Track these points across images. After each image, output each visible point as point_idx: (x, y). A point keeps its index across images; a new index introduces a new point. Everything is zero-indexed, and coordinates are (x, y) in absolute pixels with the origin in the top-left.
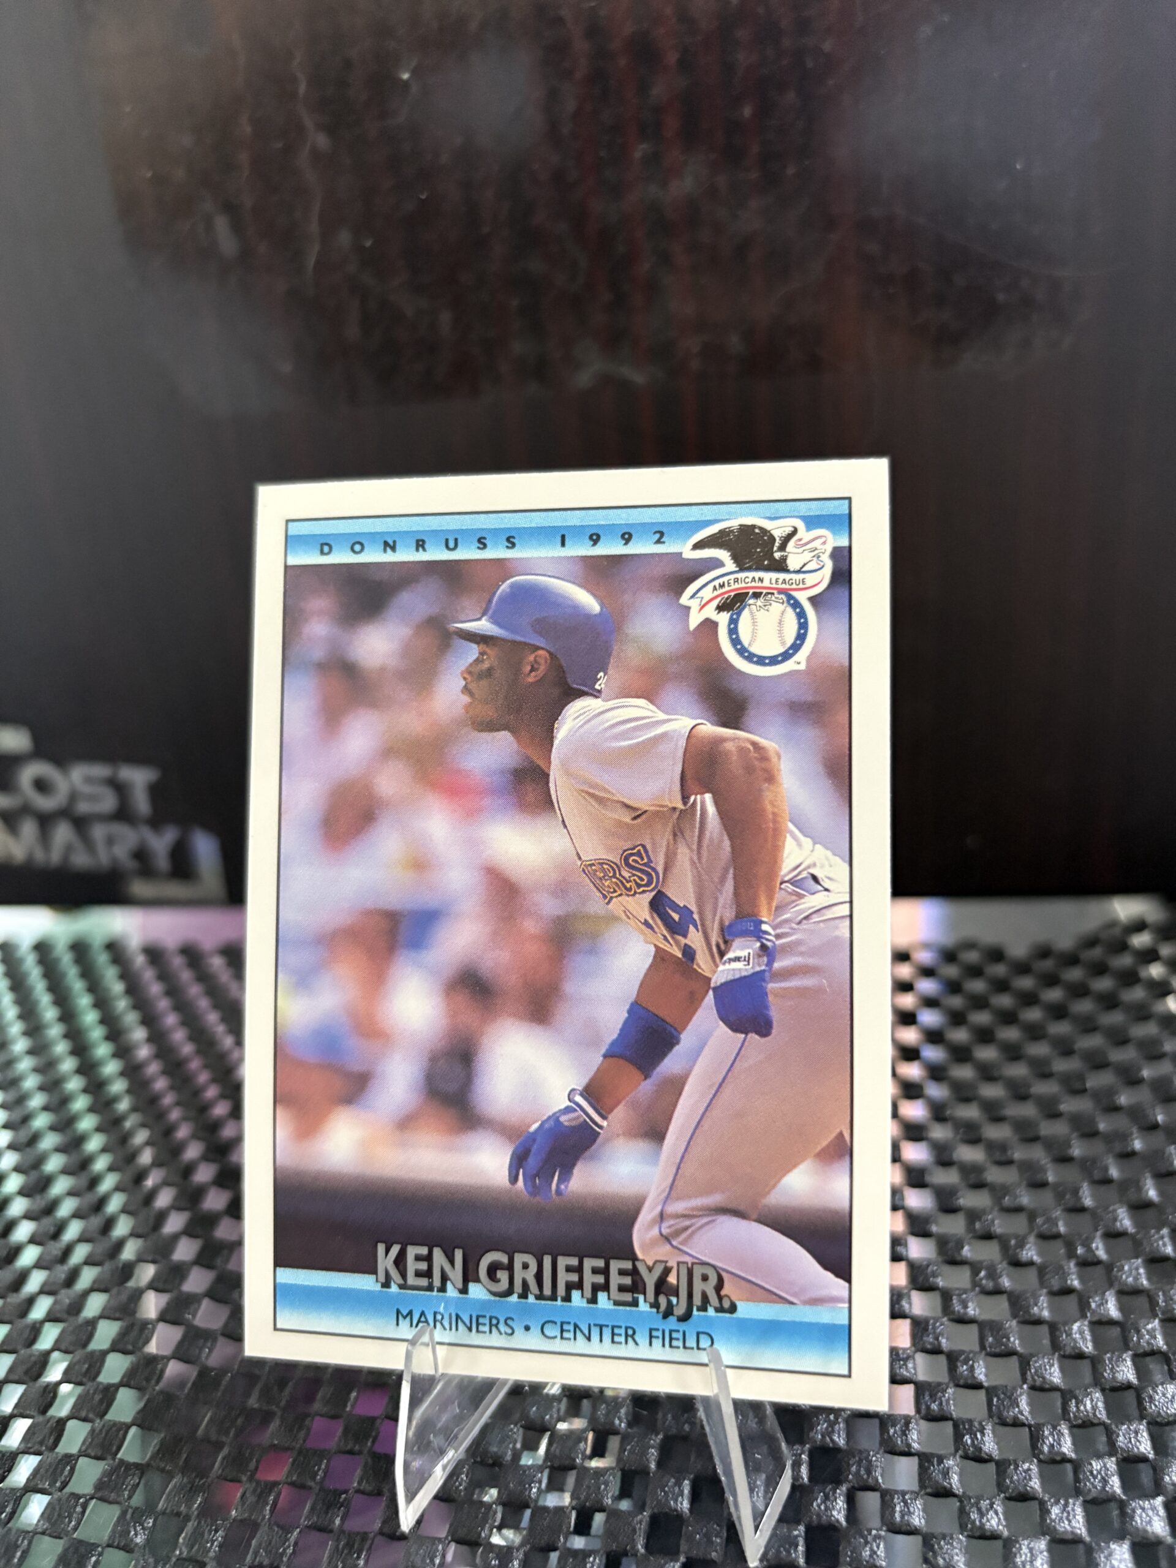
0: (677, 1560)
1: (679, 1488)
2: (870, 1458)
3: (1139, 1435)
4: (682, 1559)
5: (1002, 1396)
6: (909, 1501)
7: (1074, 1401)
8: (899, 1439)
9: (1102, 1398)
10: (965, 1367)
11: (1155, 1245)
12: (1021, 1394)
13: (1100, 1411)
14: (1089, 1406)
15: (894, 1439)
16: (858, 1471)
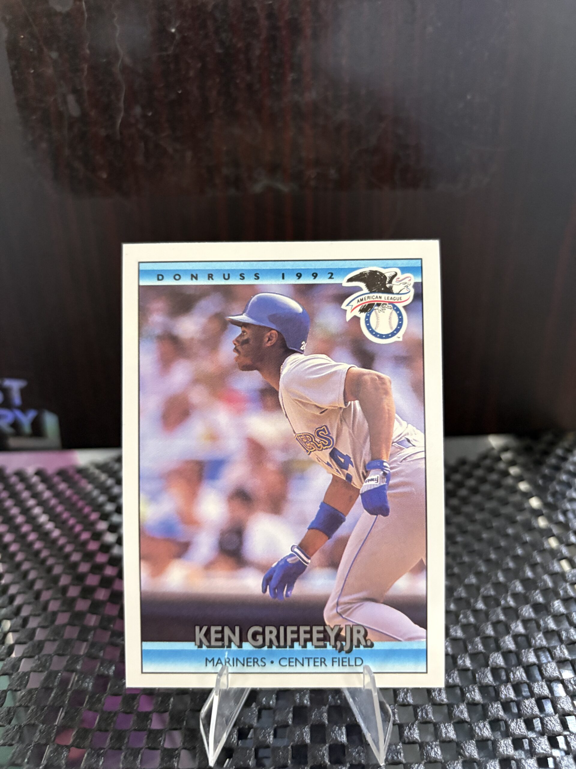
0: (346, 766)
1: (341, 731)
2: (426, 708)
3: (543, 687)
4: (348, 765)
5: (480, 673)
6: (448, 727)
7: (512, 673)
8: (438, 698)
9: (523, 670)
10: (461, 661)
11: (535, 598)
12: (487, 672)
13: (524, 677)
14: (519, 675)
15: (436, 698)
16: (422, 714)
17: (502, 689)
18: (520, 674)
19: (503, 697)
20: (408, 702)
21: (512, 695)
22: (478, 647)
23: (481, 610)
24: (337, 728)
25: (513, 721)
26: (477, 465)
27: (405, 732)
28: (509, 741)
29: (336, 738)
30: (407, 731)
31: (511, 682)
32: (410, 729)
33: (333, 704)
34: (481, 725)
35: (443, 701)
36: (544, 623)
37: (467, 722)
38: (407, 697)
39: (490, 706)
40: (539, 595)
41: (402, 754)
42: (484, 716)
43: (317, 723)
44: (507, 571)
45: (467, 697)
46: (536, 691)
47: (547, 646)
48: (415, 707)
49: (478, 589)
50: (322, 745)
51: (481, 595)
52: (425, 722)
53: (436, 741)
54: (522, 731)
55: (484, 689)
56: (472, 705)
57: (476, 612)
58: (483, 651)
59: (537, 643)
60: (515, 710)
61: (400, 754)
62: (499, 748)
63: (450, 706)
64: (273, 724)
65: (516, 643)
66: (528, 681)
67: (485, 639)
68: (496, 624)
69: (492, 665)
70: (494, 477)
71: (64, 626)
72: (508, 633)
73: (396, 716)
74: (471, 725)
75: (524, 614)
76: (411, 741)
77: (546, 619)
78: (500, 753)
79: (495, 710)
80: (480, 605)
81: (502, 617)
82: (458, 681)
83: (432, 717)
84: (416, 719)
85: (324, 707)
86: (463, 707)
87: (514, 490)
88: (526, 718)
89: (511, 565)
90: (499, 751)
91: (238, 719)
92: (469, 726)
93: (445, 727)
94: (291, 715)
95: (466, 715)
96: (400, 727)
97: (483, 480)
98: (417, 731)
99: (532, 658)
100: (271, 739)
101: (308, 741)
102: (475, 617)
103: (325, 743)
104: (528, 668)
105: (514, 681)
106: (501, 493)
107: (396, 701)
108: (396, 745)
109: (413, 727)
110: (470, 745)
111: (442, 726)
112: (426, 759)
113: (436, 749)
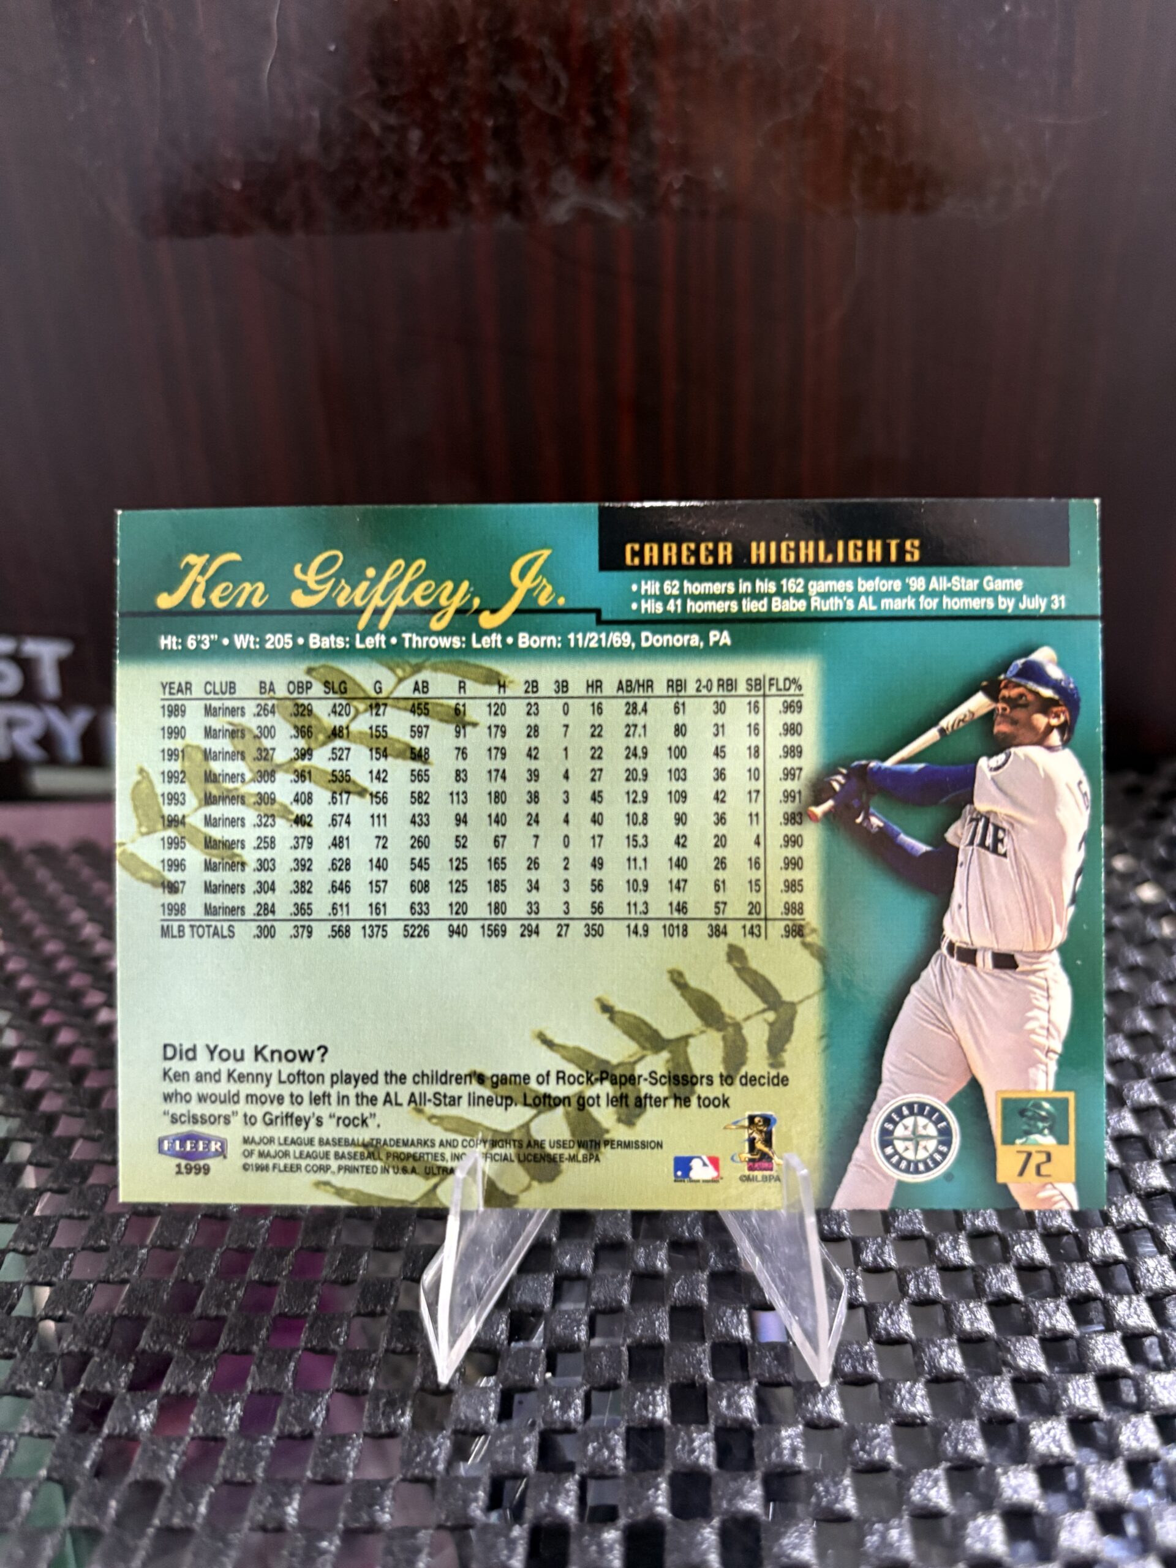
0: (749, 1385)
1: (738, 1317)
2: (926, 1273)
4: (754, 1383)
6: (975, 1310)
7: (1113, 1207)
13: (1140, 1215)
16: (917, 1285)
18: (1132, 1210)
19: (1097, 1252)
20: (884, 1261)
21: (1116, 1249)
24: (729, 1311)
27: (881, 1319)
29: (727, 1329)
41: (875, 1363)
42: (1056, 1291)
43: (684, 1304)
45: (1016, 1253)
48: (901, 1273)
50: (696, 1343)
52: (924, 1303)
53: (949, 1337)
54: (1142, 1319)
55: (1052, 1238)
56: (1028, 1270)
59: (1168, 1151)
60: (1125, 1282)
61: (871, 1362)
62: (1094, 1352)
64: (588, 1304)
65: (1122, 1152)
66: (1150, 1224)
73: (860, 1289)
74: (1026, 1307)
76: (895, 1337)
78: (1096, 1363)
79: (1081, 1278)
82: (993, 1222)
83: (940, 1290)
84: (904, 1293)
85: (700, 1274)
86: (1008, 1271)
90: (1094, 1358)
91: (509, 1293)
92: (1023, 1309)
93: (969, 1308)
94: (626, 1287)
95: (1014, 1287)
96: (869, 1311)
98: (907, 1318)
99: (1158, 1179)
100: (581, 1334)
101: (665, 1337)
103: (702, 1339)
104: (1149, 1199)
107: (858, 1261)
108: (861, 1343)
109: (898, 1308)
110: (1027, 1346)
111: (962, 1308)
112: (930, 1373)
113: (950, 1352)
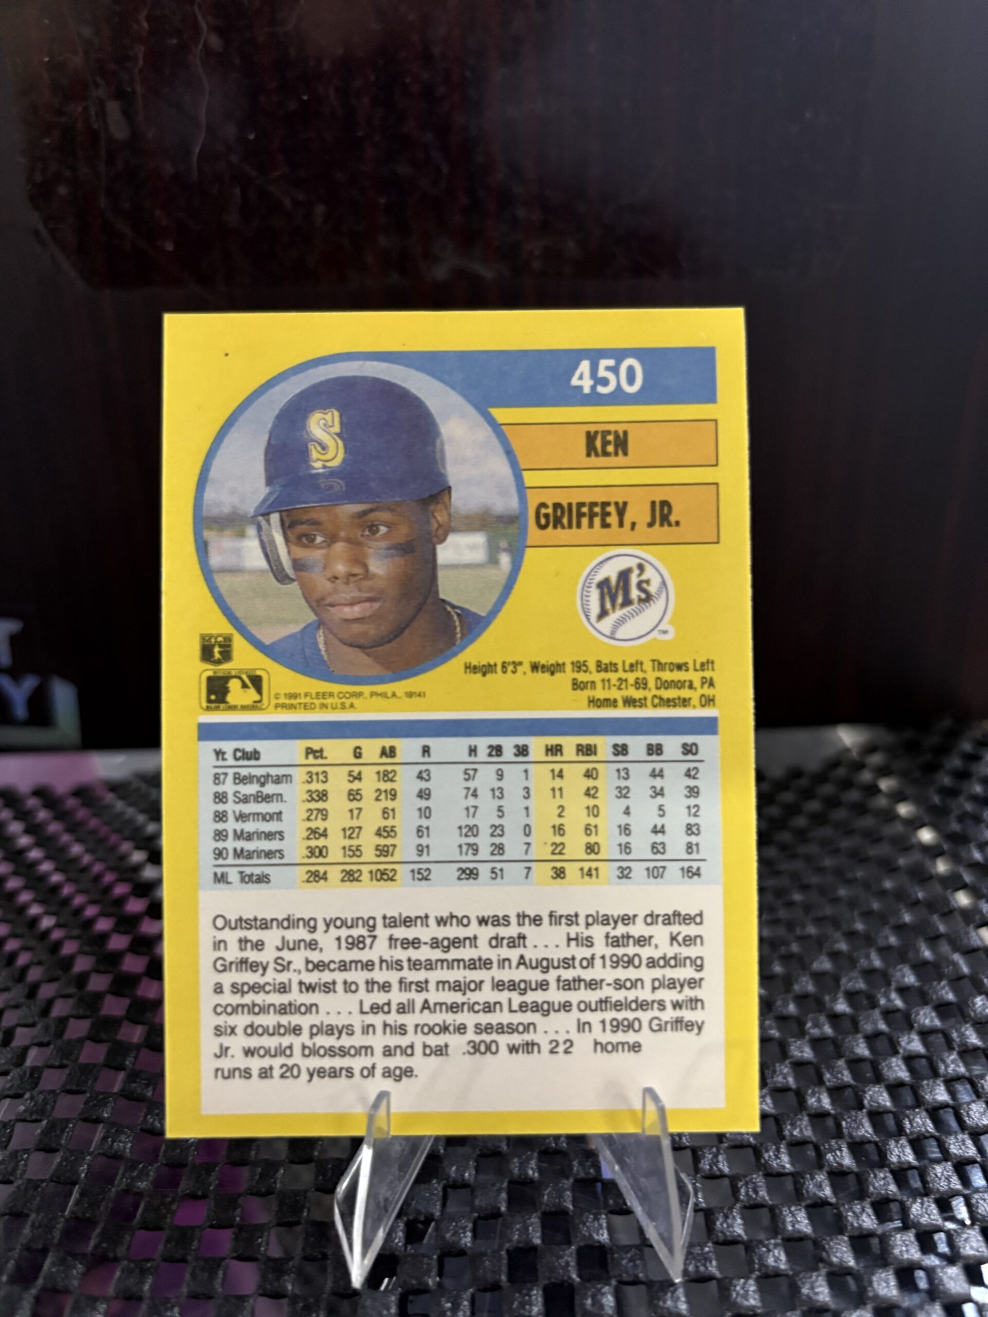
1: (598, 1222)
2: (754, 1180)
7: (907, 1120)
8: (774, 1162)
9: (927, 1116)
12: (863, 1118)
13: (929, 1126)
14: (921, 1124)
15: (771, 1163)
17: (892, 1146)
18: (921, 1122)
19: (894, 1159)
20: (720, 1170)
21: (909, 1157)
22: (843, 1075)
23: (844, 1015)
24: (591, 1216)
25: (914, 1201)
26: (821, 778)
27: (718, 1223)
28: (910, 1236)
29: (591, 1236)
30: (721, 1220)
31: (906, 1135)
32: (726, 1217)
33: (582, 1175)
34: (857, 1208)
35: (784, 1167)
36: (958, 1037)
37: (830, 1204)
38: (718, 1161)
39: (872, 1176)
40: (947, 988)
41: (714, 1263)
42: (861, 1194)
43: (553, 1209)
44: (884, 951)
45: (828, 1161)
46: (954, 1149)
47: (967, 1074)
48: (734, 1180)
49: (837, 979)
50: (564, 1247)
51: (842, 988)
52: (753, 1207)
53: (775, 1237)
54: (932, 1217)
55: (857, 1147)
56: (837, 1175)
57: (834, 1018)
58: (852, 1082)
59: (950, 1070)
60: (916, 1184)
61: (711, 1262)
62: (893, 1248)
63: (797, 1178)
64: (472, 1211)
65: (911, 1070)
66: (937, 1134)
67: (855, 1063)
68: (872, 1038)
69: (871, 1106)
70: (854, 796)
71: (81, 1041)
72: (896, 1053)
73: (700, 1195)
74: (838, 1209)
75: (922, 1021)
76: (730, 1238)
77: (963, 1029)
78: (896, 1258)
79: (882, 1183)
80: (842, 1006)
81: (882, 1026)
82: (808, 1133)
83: (766, 1194)
84: (737, 1200)
85: (565, 1182)
86: (821, 1177)
87: (890, 816)
88: (938, 1196)
89: (893, 940)
90: (892, 1253)
91: (406, 1203)
92: (835, 1211)
93: (791, 1212)
94: (504, 1195)
95: (827, 1192)
96: (707, 1215)
97: (832, 803)
98: (739, 1221)
99: (941, 1095)
100: (467, 1239)
101: (537, 1241)
102: (834, 1026)
103: (569, 1243)
104: (935, 1112)
105: (912, 1133)
106: (867, 822)
107: (697, 1170)
108: (702, 1246)
109: (732, 1212)
110: (839, 1244)
111: (785, 1211)
112: (759, 1270)
113: (776, 1252)
